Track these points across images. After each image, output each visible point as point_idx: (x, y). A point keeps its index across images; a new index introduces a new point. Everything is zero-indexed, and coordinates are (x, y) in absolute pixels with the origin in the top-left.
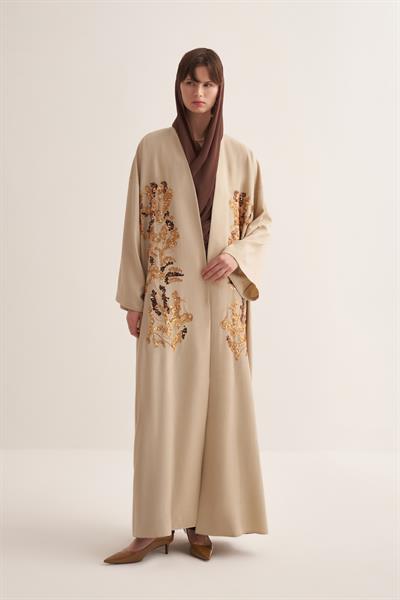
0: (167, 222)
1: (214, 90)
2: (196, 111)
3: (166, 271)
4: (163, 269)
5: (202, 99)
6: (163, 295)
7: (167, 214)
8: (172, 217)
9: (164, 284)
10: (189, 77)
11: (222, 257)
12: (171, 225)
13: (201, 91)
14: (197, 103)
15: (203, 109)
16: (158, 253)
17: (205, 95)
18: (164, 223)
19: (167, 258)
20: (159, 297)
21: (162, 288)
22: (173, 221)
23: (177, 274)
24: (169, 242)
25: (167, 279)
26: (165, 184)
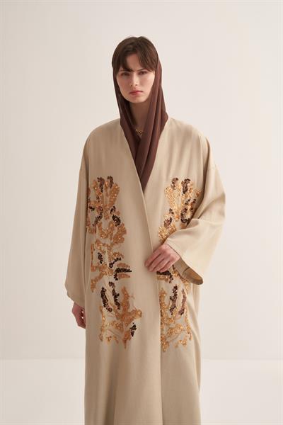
0: (114, 217)
1: (151, 77)
2: (136, 101)
3: (115, 267)
4: (111, 265)
5: (139, 88)
6: (114, 291)
7: (113, 209)
8: (119, 213)
9: (113, 280)
10: (121, 68)
11: (164, 247)
12: (117, 220)
13: (136, 79)
14: (134, 93)
15: (143, 98)
16: (106, 249)
17: (142, 83)
18: (111, 219)
19: (115, 254)
20: (109, 294)
21: (111, 284)
22: (120, 216)
23: (125, 270)
24: (116, 237)
25: (115, 276)
26: (110, 178)
